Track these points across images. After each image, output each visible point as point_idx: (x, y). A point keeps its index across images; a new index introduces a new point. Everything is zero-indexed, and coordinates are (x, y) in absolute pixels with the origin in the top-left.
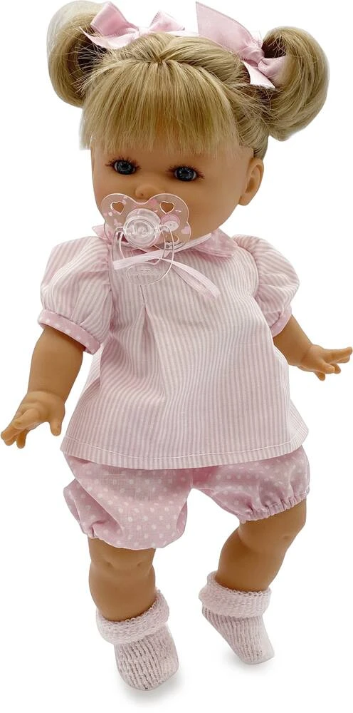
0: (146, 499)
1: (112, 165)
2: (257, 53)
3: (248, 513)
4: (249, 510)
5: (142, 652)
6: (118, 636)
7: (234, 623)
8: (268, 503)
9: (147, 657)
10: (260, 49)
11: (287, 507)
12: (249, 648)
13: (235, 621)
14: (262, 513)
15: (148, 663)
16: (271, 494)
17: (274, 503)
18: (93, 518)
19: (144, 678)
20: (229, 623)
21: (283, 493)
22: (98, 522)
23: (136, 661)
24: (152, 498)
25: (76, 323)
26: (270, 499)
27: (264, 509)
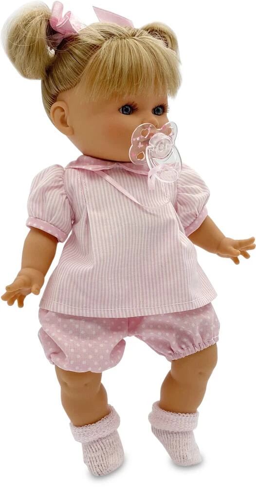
0: (89, 338)
1: (119, 110)
3: (170, 354)
4: (170, 352)
5: (97, 450)
6: (80, 437)
7: (168, 435)
8: (183, 346)
9: (99, 453)
11: (198, 350)
12: (178, 453)
13: (169, 434)
14: (179, 354)
15: (100, 457)
16: (185, 340)
17: (187, 346)
18: (51, 350)
19: (97, 468)
20: (165, 435)
21: (194, 340)
22: (55, 353)
23: (93, 455)
24: (92, 337)
25: (47, 222)
26: (184, 343)
27: (180, 350)
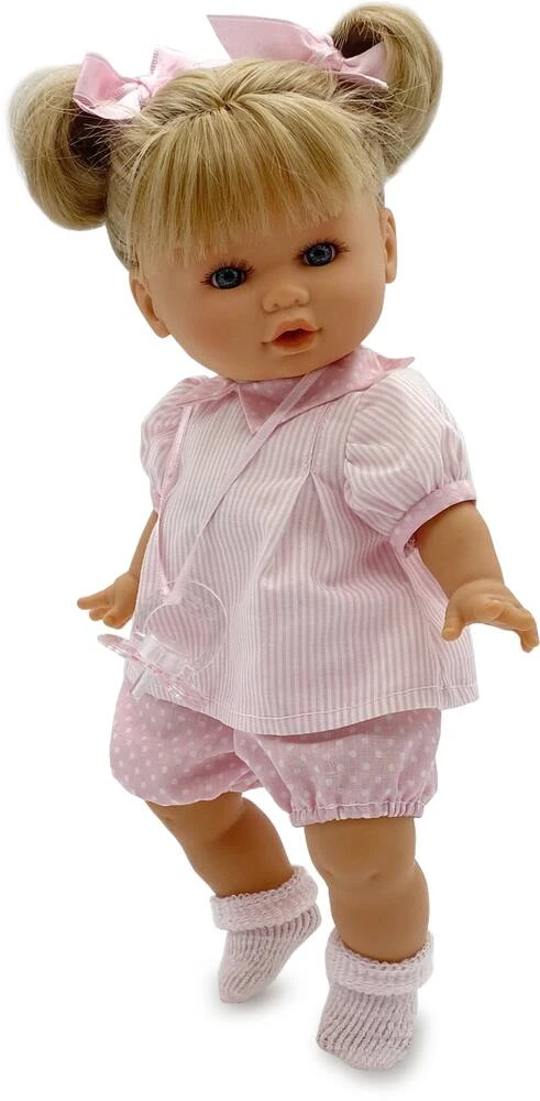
1: (209, 282)
2: (332, 56)
10: (332, 47)
